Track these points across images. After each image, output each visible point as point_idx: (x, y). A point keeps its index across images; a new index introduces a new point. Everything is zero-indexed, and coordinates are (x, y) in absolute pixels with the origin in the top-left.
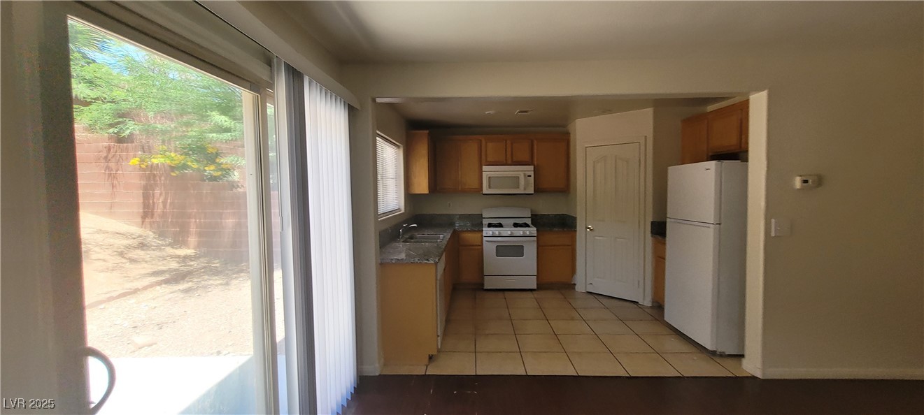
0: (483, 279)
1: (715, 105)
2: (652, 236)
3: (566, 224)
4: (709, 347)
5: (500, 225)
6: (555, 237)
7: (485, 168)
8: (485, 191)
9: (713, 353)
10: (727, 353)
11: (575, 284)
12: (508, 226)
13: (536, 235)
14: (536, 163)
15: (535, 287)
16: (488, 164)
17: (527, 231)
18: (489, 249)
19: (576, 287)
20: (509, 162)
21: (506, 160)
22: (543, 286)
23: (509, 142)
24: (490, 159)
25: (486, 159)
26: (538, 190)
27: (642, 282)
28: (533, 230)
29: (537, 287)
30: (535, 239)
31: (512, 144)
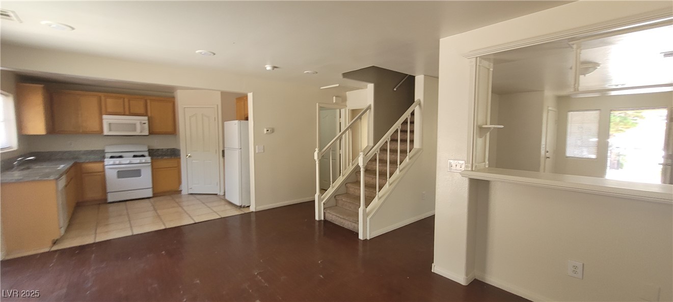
4: (238, 204)
5: (121, 157)
6: (164, 163)
7: (104, 117)
9: (241, 207)
10: (244, 205)
11: (181, 191)
12: (128, 157)
13: (150, 161)
14: (149, 115)
15: (151, 195)
16: (107, 114)
17: (143, 160)
20: (127, 113)
21: (125, 112)
22: (157, 194)
23: (126, 100)
24: (109, 110)
25: (106, 110)
26: (151, 133)
27: (219, 183)
28: (148, 159)
29: (154, 194)
30: (150, 164)
31: (129, 101)
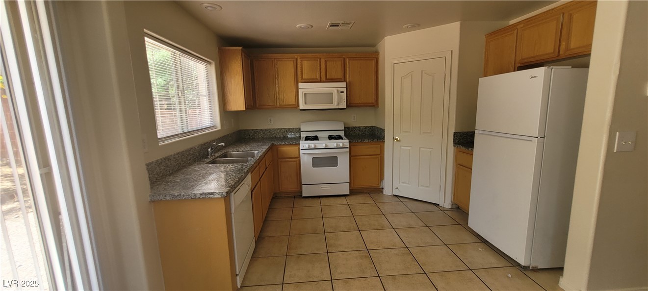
0: (301, 188)
1: (519, 18)
2: (454, 146)
3: (375, 135)
4: (523, 263)
5: (316, 138)
6: (366, 148)
7: (301, 85)
8: (301, 107)
9: (526, 268)
10: (539, 268)
11: (383, 188)
12: (324, 138)
13: (348, 146)
14: (348, 80)
15: (348, 193)
16: (303, 81)
17: (340, 143)
18: (306, 160)
19: (384, 191)
20: (324, 79)
21: (321, 78)
22: (354, 191)
23: (323, 61)
24: (305, 77)
25: (302, 77)
26: (349, 105)
27: (443, 187)
28: (345, 142)
29: (350, 193)
30: (348, 150)
31: (326, 61)
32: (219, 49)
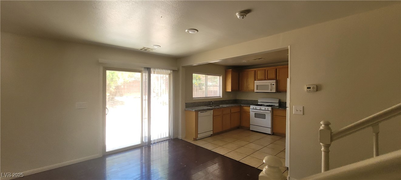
0: (250, 126)
3: (284, 106)
7: (256, 81)
8: (255, 91)
13: (271, 110)
14: (277, 79)
15: (270, 133)
17: (267, 108)
18: (252, 114)
21: (265, 78)
22: (273, 133)
23: (266, 71)
24: (258, 78)
26: (277, 91)
32: (225, 70)
